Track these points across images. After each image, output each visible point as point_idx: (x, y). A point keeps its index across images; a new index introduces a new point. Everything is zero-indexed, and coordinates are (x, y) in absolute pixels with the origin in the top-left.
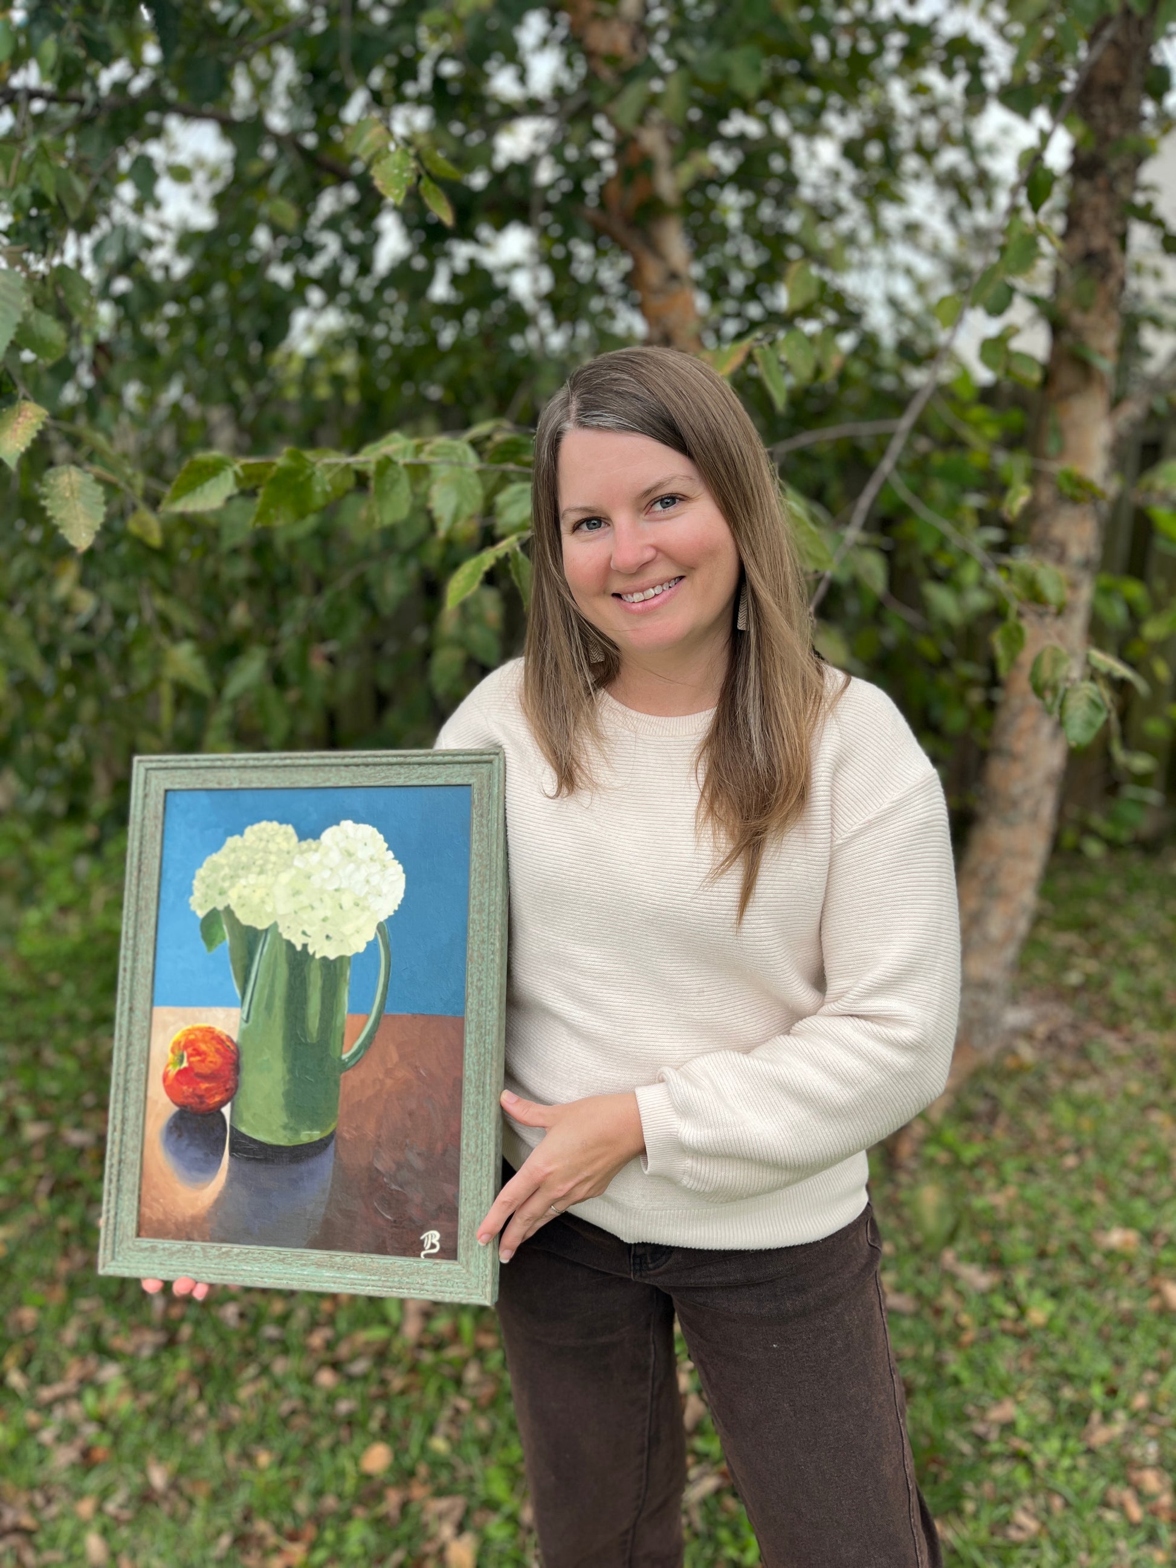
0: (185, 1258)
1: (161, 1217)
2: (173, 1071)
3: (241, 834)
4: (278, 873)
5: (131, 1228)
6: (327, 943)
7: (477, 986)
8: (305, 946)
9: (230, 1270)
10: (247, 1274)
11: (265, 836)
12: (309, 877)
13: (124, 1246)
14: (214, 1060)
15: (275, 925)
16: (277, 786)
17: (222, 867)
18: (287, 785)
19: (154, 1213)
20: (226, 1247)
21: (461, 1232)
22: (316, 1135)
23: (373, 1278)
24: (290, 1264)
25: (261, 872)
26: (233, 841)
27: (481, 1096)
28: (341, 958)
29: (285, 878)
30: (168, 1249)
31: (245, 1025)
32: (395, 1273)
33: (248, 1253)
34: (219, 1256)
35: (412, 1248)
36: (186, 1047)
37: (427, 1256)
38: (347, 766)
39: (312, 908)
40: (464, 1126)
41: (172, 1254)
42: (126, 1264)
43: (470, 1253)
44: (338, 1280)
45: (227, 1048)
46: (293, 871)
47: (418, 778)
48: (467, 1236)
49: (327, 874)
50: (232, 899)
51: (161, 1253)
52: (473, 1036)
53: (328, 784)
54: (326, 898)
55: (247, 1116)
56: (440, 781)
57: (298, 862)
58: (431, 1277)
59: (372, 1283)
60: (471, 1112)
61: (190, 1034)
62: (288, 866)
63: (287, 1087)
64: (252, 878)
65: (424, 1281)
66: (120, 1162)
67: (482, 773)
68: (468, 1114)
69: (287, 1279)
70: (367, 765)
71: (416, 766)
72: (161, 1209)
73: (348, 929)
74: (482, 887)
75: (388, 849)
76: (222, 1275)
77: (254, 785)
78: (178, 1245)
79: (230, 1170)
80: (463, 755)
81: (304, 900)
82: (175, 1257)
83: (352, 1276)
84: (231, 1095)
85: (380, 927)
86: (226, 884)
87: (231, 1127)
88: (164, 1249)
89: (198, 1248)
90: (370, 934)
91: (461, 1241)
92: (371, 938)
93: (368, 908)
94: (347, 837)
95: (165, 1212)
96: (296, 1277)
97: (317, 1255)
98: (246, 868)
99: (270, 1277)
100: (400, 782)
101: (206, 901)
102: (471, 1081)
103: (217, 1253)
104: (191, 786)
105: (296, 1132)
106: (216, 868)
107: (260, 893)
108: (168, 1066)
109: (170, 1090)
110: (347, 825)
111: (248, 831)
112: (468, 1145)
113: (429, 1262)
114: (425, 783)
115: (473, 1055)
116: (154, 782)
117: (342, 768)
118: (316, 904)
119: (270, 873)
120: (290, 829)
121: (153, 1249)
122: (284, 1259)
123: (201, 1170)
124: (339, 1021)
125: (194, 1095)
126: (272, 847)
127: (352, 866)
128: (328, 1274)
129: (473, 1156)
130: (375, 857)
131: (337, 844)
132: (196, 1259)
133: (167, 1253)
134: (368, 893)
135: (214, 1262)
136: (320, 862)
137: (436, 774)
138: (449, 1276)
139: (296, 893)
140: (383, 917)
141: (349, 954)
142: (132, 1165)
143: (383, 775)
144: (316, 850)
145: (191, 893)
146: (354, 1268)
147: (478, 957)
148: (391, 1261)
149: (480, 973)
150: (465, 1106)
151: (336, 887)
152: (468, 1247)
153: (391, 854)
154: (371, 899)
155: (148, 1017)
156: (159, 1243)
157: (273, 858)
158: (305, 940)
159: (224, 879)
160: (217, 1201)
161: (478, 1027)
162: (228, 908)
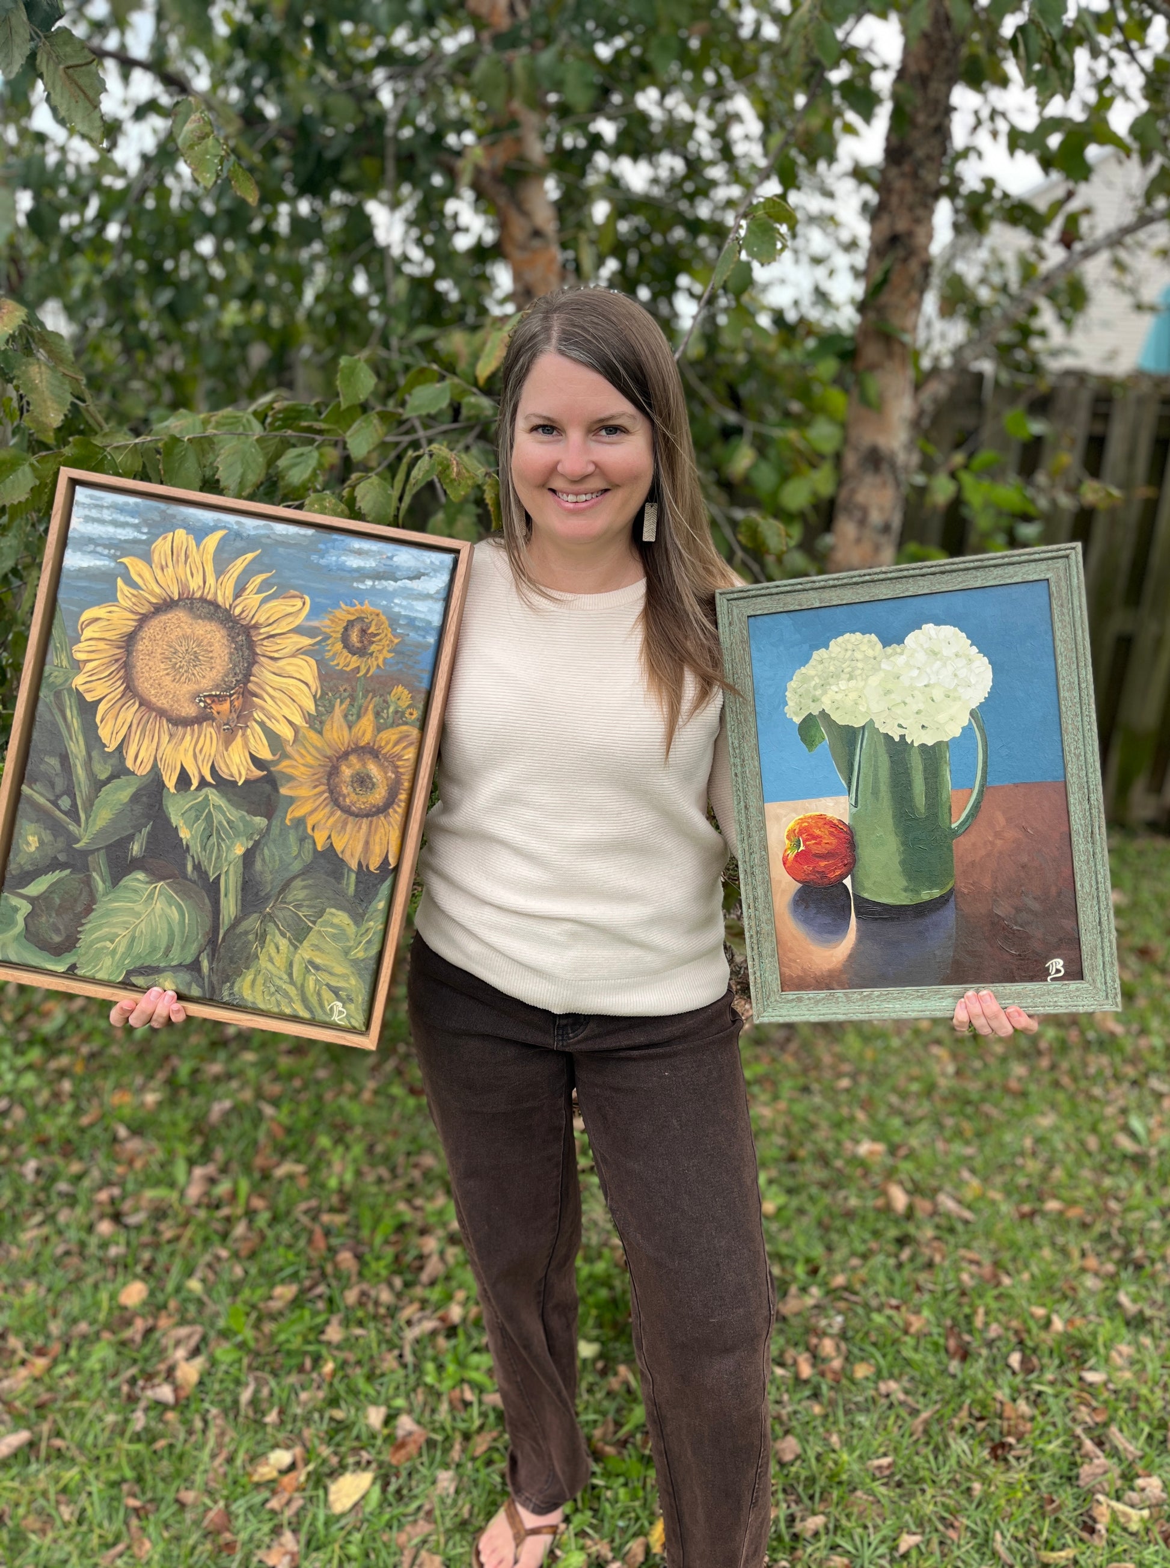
0: (829, 1003)
1: (800, 973)
2: (792, 855)
3: (827, 647)
4: (867, 676)
5: (776, 985)
6: (923, 732)
7: (1075, 754)
8: (903, 737)
9: (874, 1008)
11: (849, 646)
12: (898, 678)
13: (773, 999)
14: (829, 842)
15: (871, 721)
17: (811, 677)
18: (866, 598)
19: (795, 971)
20: (866, 991)
21: (1084, 956)
22: (936, 893)
24: (928, 999)
25: (851, 678)
26: (816, 655)
28: (939, 744)
29: (874, 681)
30: (813, 998)
31: (853, 810)
32: (1027, 996)
33: (887, 994)
34: (861, 999)
35: (1039, 974)
36: (801, 833)
39: (905, 704)
40: (1077, 868)
41: (817, 1002)
43: (1095, 973)
45: (840, 830)
46: (882, 674)
47: (995, 579)
48: (1091, 959)
49: (915, 673)
50: (826, 704)
51: (807, 1002)
52: (1076, 796)
53: (906, 594)
54: (916, 693)
55: (868, 884)
56: (1016, 579)
57: (884, 665)
58: (1061, 995)
60: (1082, 859)
61: (802, 822)
62: (876, 669)
63: (902, 857)
64: (843, 685)
65: (1056, 999)
66: (757, 932)
67: (1057, 568)
68: (1080, 860)
69: (929, 1010)
70: (943, 572)
71: (992, 569)
72: (799, 968)
73: (942, 718)
74: (1070, 668)
75: (971, 645)
77: (833, 603)
78: (823, 994)
79: (858, 930)
80: (1039, 553)
81: (896, 697)
82: (820, 1003)
84: (850, 867)
85: (972, 713)
86: (818, 692)
87: (854, 895)
88: (809, 999)
89: (840, 995)
90: (965, 720)
91: (1085, 964)
92: (965, 723)
93: (959, 698)
94: (930, 638)
95: (804, 970)
97: (953, 988)
98: (835, 676)
99: (912, 1010)
100: (977, 584)
101: (800, 709)
102: (1079, 833)
103: (858, 997)
104: (773, 610)
105: (916, 891)
106: (806, 679)
107: (853, 696)
108: (785, 851)
109: (790, 871)
110: (929, 628)
111: (832, 643)
112: (1082, 886)
113: (1057, 984)
114: (1002, 582)
115: (1078, 812)
116: (735, 611)
118: (908, 700)
119: (859, 678)
120: (873, 637)
121: (800, 1000)
122: (921, 995)
123: (831, 932)
124: (944, 796)
125: (814, 872)
126: (858, 655)
127: (938, 664)
129: (1089, 894)
130: (960, 653)
131: (921, 645)
132: (841, 1003)
133: (812, 1001)
134: (957, 685)
135: (858, 1003)
136: (907, 664)
137: (1012, 573)
138: (1078, 993)
139: (888, 692)
140: (974, 705)
141: (946, 739)
142: (768, 934)
143: (960, 579)
144: (901, 653)
145: (785, 703)
147: (1073, 728)
148: (1021, 987)
149: (1077, 742)
150: (1076, 854)
151: (925, 684)
152: (1093, 968)
153: (975, 649)
154: (961, 690)
155: (762, 812)
156: (804, 994)
157: (860, 665)
158: (902, 732)
159: (815, 688)
160: (850, 956)
161: (1081, 788)
162: (823, 713)
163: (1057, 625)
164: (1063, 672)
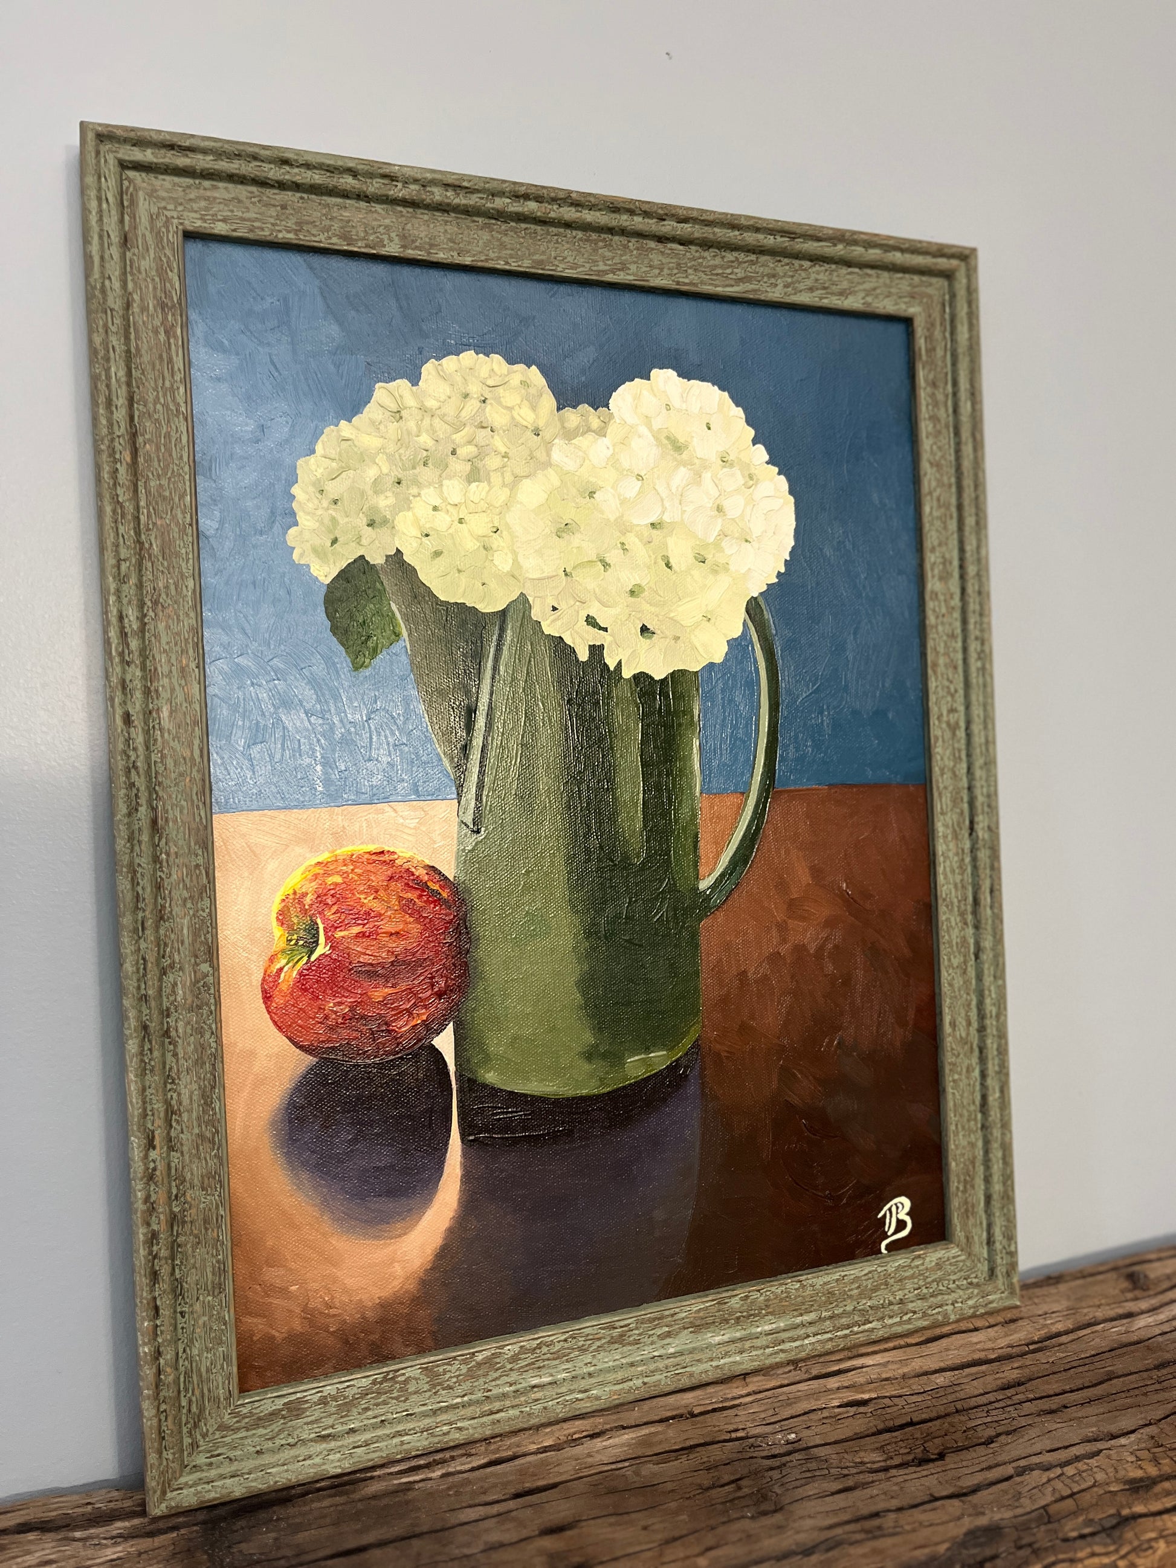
0: (385, 1403)
1: (297, 1325)
2: (290, 975)
3: (416, 378)
4: (517, 478)
5: (224, 1378)
6: (644, 643)
7: (948, 724)
8: (596, 651)
9: (505, 1395)
10: (550, 1392)
11: (474, 389)
12: (592, 494)
13: (210, 1425)
14: (400, 930)
15: (522, 603)
16: (501, 265)
17: (364, 458)
18: (525, 265)
19: (282, 1322)
20: (484, 1350)
21: (954, 1184)
22: (659, 1058)
23: (807, 1318)
24: (637, 1342)
25: (474, 476)
27: (970, 931)
28: (677, 677)
29: (533, 491)
30: (335, 1398)
31: (471, 841)
32: (846, 1296)
33: (539, 1346)
34: (471, 1375)
35: (866, 1237)
36: (319, 907)
37: (893, 1247)
38: (661, 239)
39: (606, 565)
40: (945, 988)
41: (346, 1406)
42: (227, 1469)
43: (971, 1221)
44: (748, 1344)
45: (436, 899)
46: (553, 478)
47: (811, 289)
48: (965, 1191)
49: (632, 488)
50: (406, 538)
51: (317, 1413)
52: (948, 818)
53: (621, 277)
54: (631, 540)
55: (496, 1044)
56: (852, 303)
57: (560, 453)
58: (909, 1285)
59: (811, 1330)
60: (955, 962)
61: (327, 874)
62: (538, 464)
63: (586, 967)
64: (454, 489)
65: (899, 1295)
66: (173, 1220)
67: (930, 296)
68: (951, 966)
69: (641, 1374)
70: (706, 244)
71: (807, 264)
72: (298, 1310)
73: (687, 612)
74: (945, 528)
75: (755, 442)
76: (492, 1413)
77: (441, 256)
78: (361, 1380)
79: (467, 1177)
80: (903, 251)
81: (585, 545)
82: (355, 1411)
83: (767, 1328)
84: (453, 1002)
85: (753, 608)
86: (384, 502)
87: (459, 1076)
88: (323, 1401)
89: (409, 1373)
90: (735, 624)
91: (955, 1203)
92: (737, 632)
93: (726, 568)
94: (668, 407)
95: (310, 1316)
96: (661, 1364)
97: (693, 1306)
98: (435, 462)
99: (601, 1384)
100: (776, 294)
101: (334, 541)
102: (952, 903)
103: (464, 1369)
104: (265, 234)
105: (614, 1058)
106: (353, 458)
107: (480, 524)
108: (272, 959)
109: (284, 1018)
110: (665, 378)
111: (429, 369)
112: (953, 1024)
113: (901, 1259)
114: (825, 302)
115: (951, 854)
116: (144, 207)
117: (652, 244)
118: (614, 556)
119: (496, 478)
120: (536, 375)
121: (295, 1410)
122: (622, 1335)
123: (392, 1193)
124: (687, 811)
125: (352, 1018)
126: (496, 416)
127: (683, 473)
128: (718, 1339)
129: (964, 1041)
130: (732, 457)
131: (648, 420)
132: (414, 1398)
133: (332, 1407)
134: (723, 534)
135: (459, 1391)
136: (613, 461)
137: (845, 285)
138: (939, 1273)
139: (565, 529)
140: (756, 588)
141: (695, 667)
142: (206, 1221)
143: (740, 273)
144: (601, 432)
145: (290, 518)
146: (770, 1309)
147: (946, 665)
148: (836, 1276)
149: (952, 696)
150: (944, 951)
151: (653, 519)
152: (967, 1211)
153: (761, 453)
154: (730, 548)
155: (206, 843)
156: (309, 1391)
157: (499, 443)
158: (595, 637)
159: (377, 486)
160: (443, 1253)
161: (956, 801)
162: (397, 559)
163: (925, 427)
164: (931, 537)
